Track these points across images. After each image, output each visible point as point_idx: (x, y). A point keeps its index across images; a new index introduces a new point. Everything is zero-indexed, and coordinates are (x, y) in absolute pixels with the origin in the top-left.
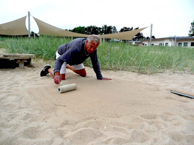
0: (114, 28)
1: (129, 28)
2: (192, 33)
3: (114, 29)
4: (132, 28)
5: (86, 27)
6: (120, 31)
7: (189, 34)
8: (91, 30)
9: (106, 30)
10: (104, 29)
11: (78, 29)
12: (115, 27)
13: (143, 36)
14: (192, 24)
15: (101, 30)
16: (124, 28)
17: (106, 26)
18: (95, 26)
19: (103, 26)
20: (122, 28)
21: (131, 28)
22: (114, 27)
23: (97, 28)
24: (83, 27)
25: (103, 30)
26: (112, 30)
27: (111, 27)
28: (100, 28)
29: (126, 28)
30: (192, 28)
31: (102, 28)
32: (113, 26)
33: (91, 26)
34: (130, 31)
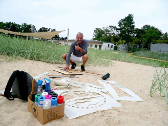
0: (33, 27)
1: (47, 29)
2: (95, 38)
3: (33, 28)
4: (50, 29)
5: (5, 23)
6: (39, 30)
7: (93, 38)
8: (11, 26)
9: (25, 28)
10: (24, 27)
14: (94, 31)
15: (21, 27)
16: (43, 28)
17: (25, 24)
18: (14, 23)
20: (41, 28)
21: (49, 29)
22: (34, 26)
23: (16, 25)
25: (22, 27)
26: (32, 29)
27: (30, 25)
28: (19, 26)
29: (44, 28)
30: (95, 33)
31: (22, 25)
32: (32, 25)
33: (10, 22)
34: (48, 31)
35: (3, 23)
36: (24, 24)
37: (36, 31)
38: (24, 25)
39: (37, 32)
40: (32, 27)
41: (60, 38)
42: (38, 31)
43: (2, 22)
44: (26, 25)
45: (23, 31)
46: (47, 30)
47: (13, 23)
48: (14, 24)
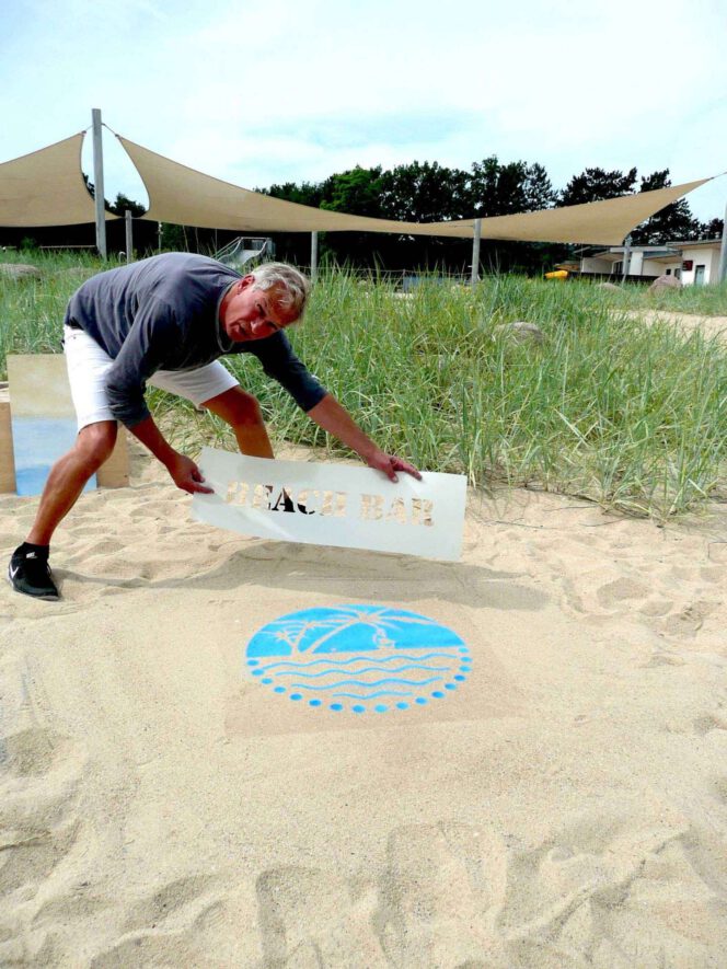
0: (534, 177)
1: (614, 176)
3: (533, 183)
4: (633, 173)
5: (388, 173)
6: (566, 188)
8: (417, 184)
9: (491, 188)
10: (484, 181)
11: (347, 182)
12: (539, 170)
13: (693, 218)
15: (468, 185)
16: (590, 172)
17: (491, 165)
18: (435, 164)
19: (480, 163)
20: (578, 175)
21: (626, 174)
22: (537, 167)
23: (445, 174)
24: (375, 173)
25: (476, 186)
26: (526, 186)
27: (519, 166)
28: (462, 177)
29: (598, 174)
31: (473, 174)
32: (529, 166)
33: (416, 163)
34: (620, 189)
35: (383, 172)
36: (487, 167)
37: (553, 200)
38: (483, 170)
39: (553, 204)
40: (529, 173)
41: (694, 225)
42: (563, 193)
43: (374, 167)
44: (496, 166)
45: (478, 206)
46: (614, 187)
47: (431, 166)
48: (433, 170)
